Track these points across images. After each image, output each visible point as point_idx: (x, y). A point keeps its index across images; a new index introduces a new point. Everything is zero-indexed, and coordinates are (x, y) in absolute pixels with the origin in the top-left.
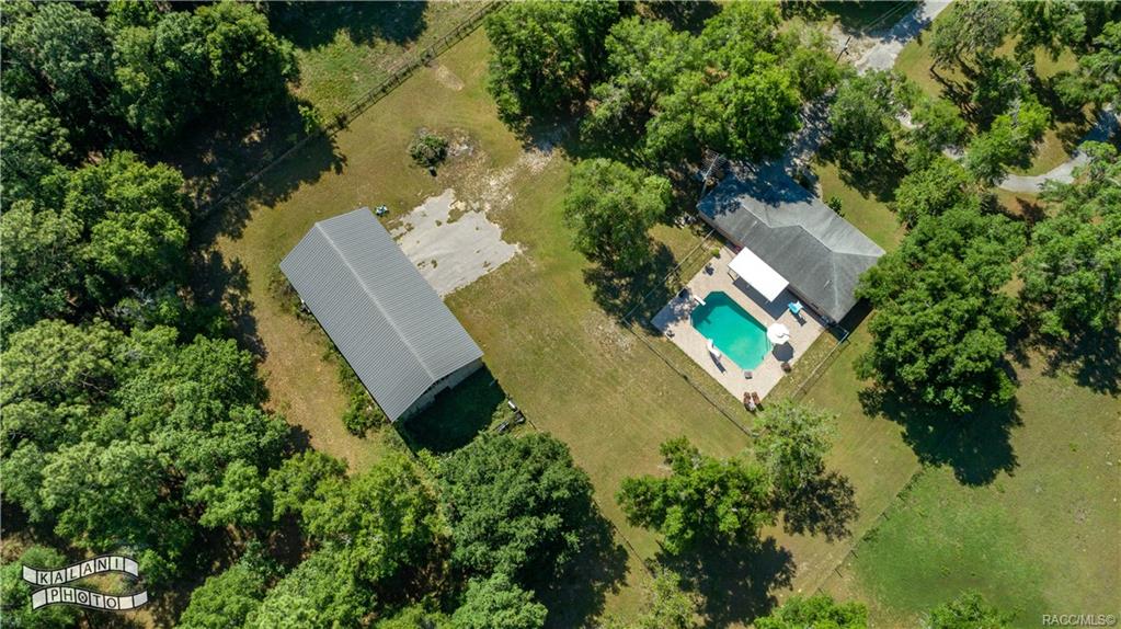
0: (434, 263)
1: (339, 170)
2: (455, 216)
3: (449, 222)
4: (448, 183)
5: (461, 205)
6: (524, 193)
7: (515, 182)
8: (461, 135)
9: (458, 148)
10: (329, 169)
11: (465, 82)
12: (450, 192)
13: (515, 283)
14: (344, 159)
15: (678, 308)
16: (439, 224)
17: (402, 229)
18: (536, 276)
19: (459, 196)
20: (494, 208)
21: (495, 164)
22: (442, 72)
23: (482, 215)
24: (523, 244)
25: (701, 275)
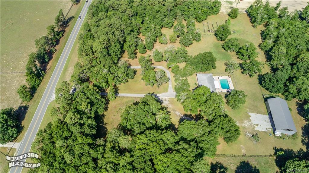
0: (265, 121)
1: (275, 147)
2: (257, 125)
3: (259, 125)
4: (255, 131)
5: (255, 126)
6: (242, 120)
7: (242, 123)
8: (247, 137)
9: (250, 135)
10: (278, 149)
11: (240, 146)
12: (256, 129)
13: (253, 110)
14: (273, 149)
15: (230, 90)
16: (261, 126)
17: (268, 130)
18: (249, 108)
19: (254, 128)
20: (249, 122)
21: (244, 128)
22: (243, 151)
23: (252, 122)
24: (248, 114)
25: (223, 92)
